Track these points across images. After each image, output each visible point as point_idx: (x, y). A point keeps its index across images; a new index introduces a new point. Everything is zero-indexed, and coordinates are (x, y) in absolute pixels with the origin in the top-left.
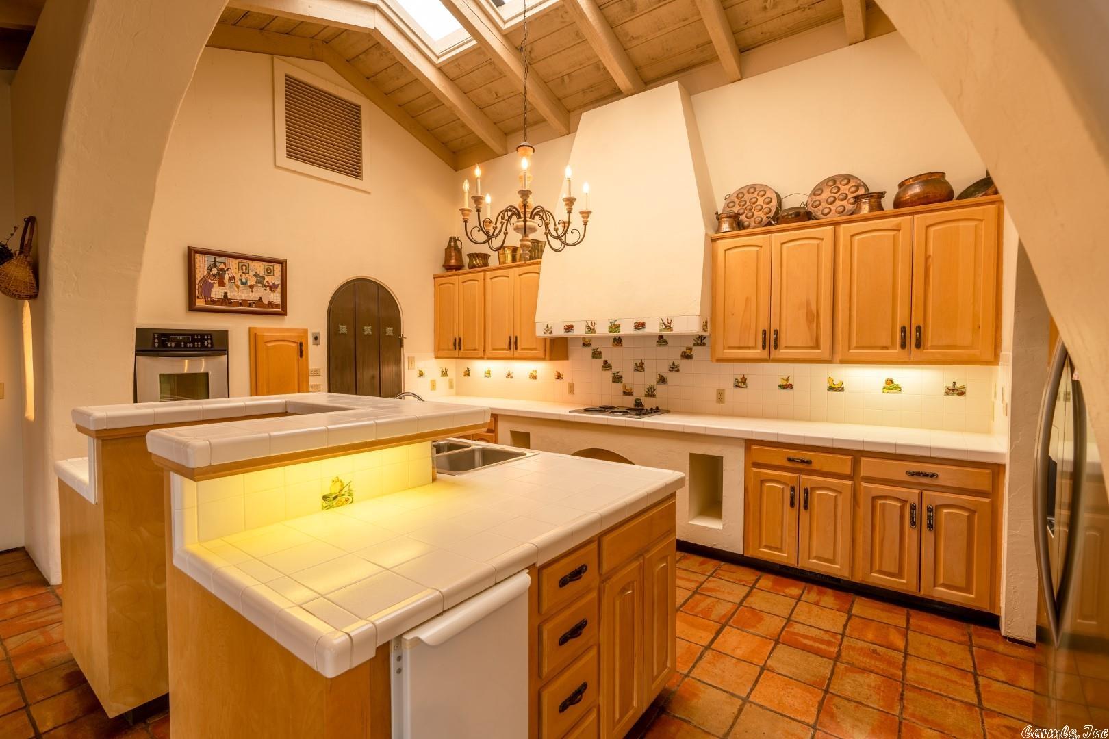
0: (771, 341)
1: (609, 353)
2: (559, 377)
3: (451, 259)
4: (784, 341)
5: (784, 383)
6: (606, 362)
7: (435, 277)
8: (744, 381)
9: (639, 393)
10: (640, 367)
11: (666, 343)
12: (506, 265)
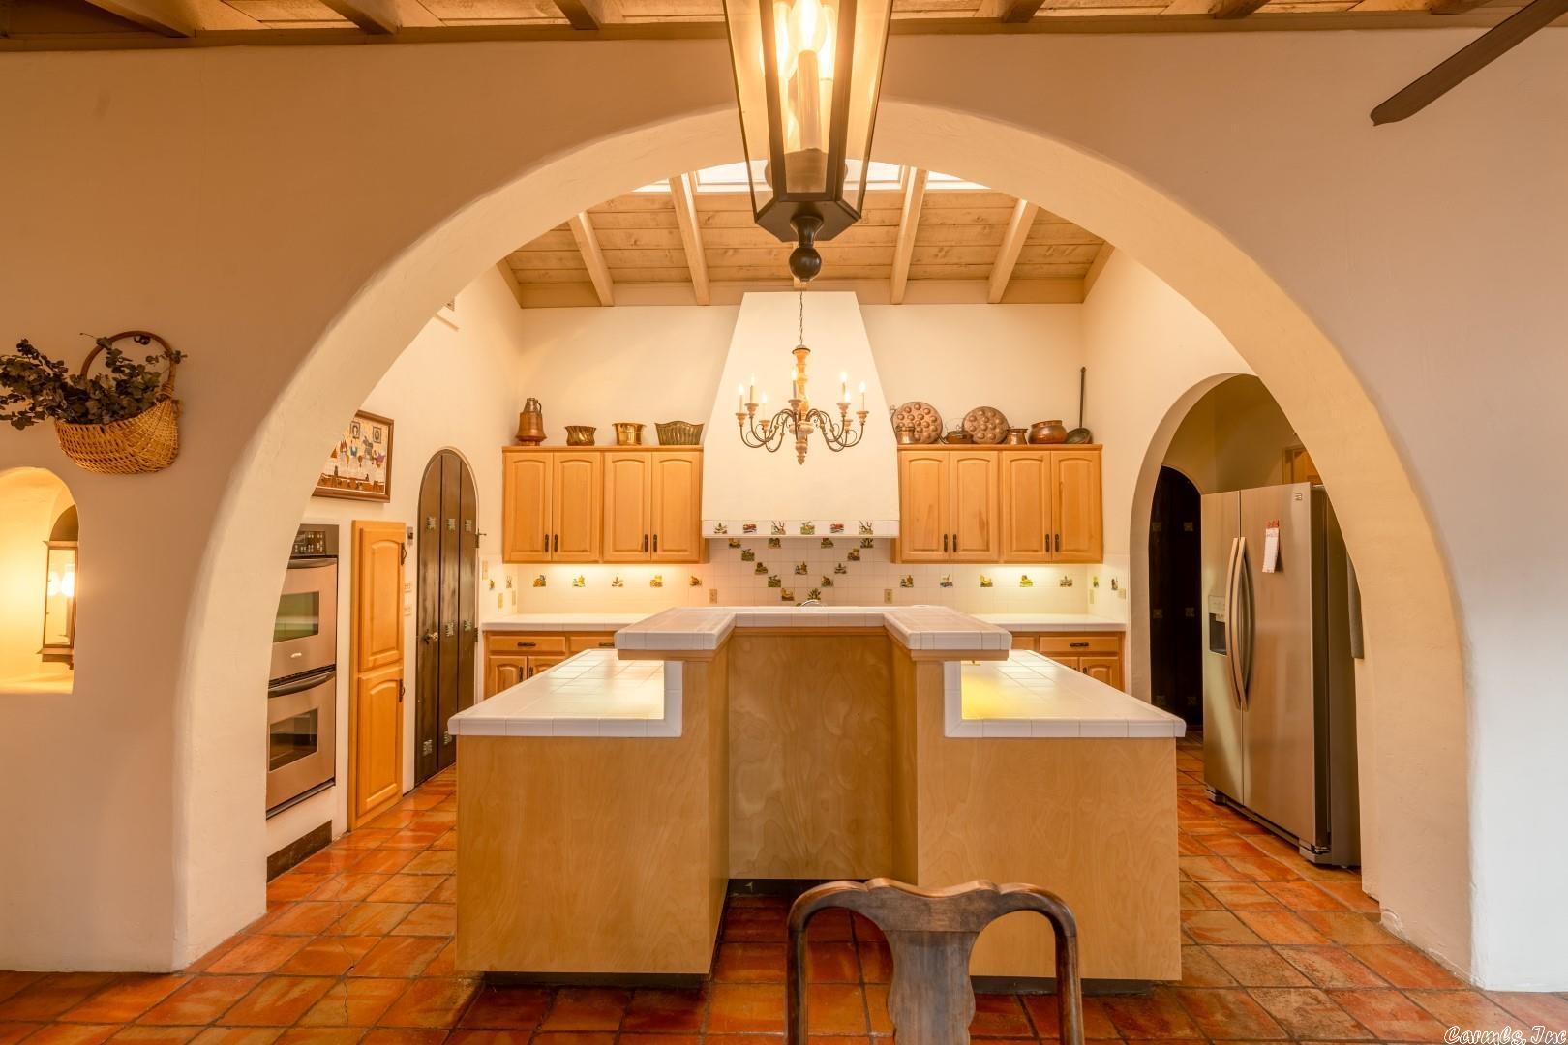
0: (951, 545)
1: (762, 555)
2: (696, 583)
3: (530, 429)
4: (961, 546)
5: (945, 581)
6: (760, 565)
7: (505, 451)
8: (910, 580)
9: (801, 597)
10: (802, 570)
11: (831, 544)
12: (638, 447)
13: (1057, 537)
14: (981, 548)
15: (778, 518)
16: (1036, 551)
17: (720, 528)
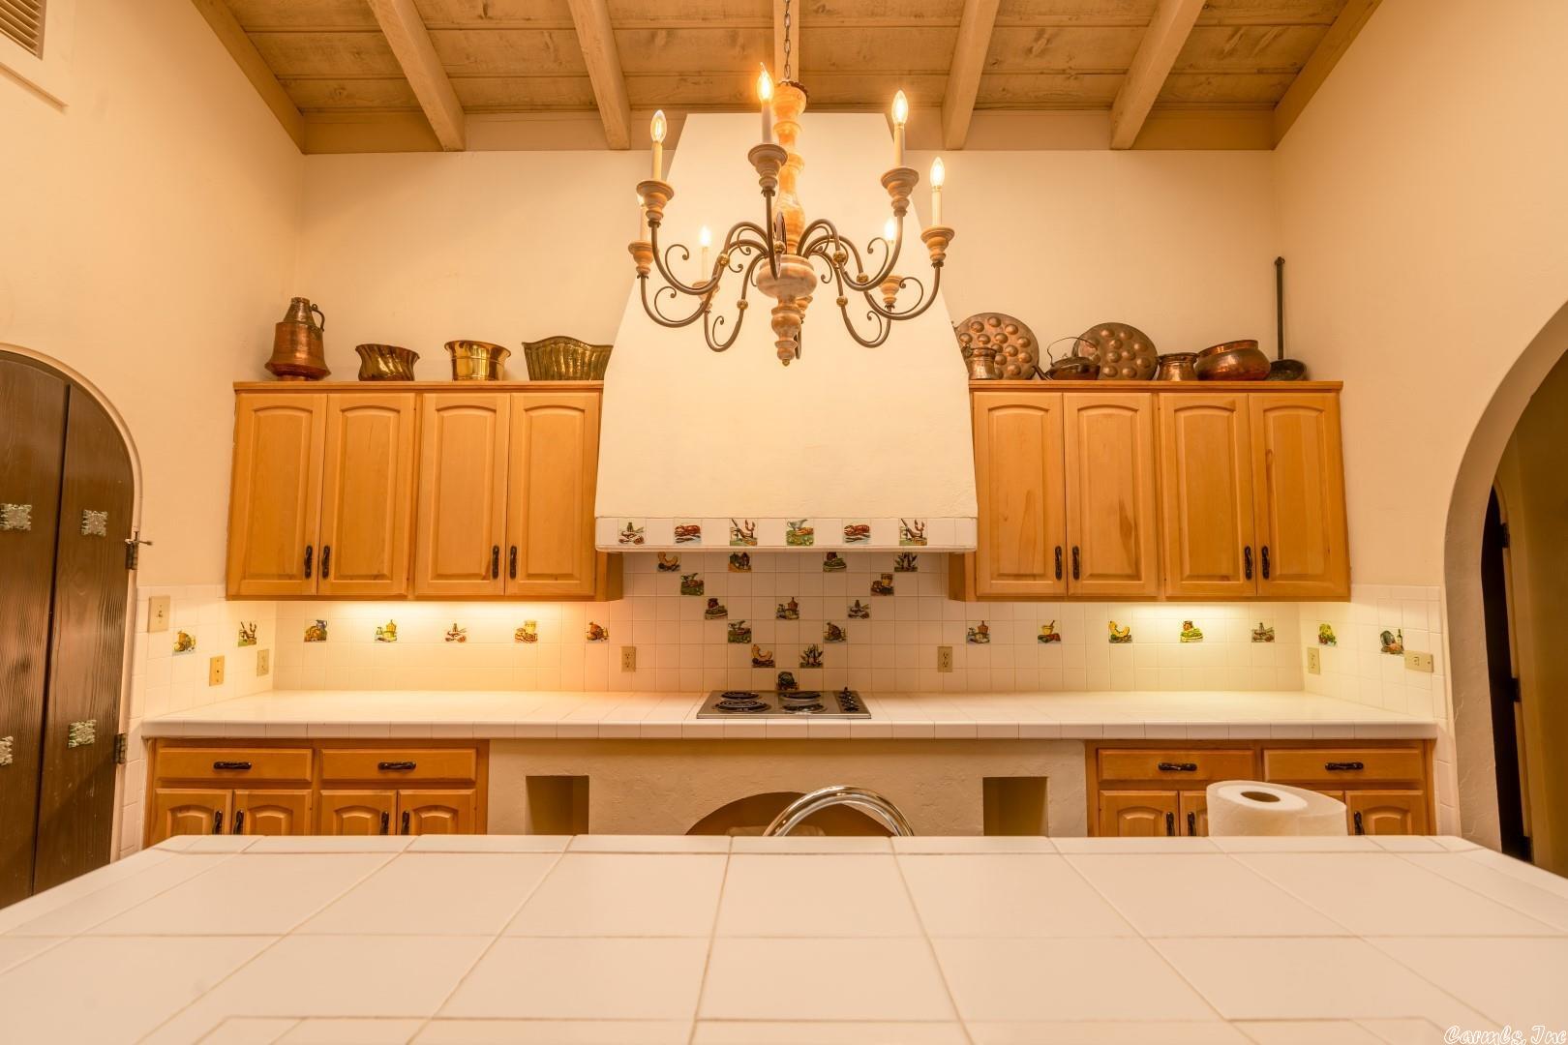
0: (1068, 565)
1: (719, 584)
2: (597, 634)
3: (294, 350)
4: (1086, 568)
5: (1047, 632)
6: (713, 602)
7: (239, 389)
8: (984, 631)
9: (788, 661)
10: (789, 611)
11: (842, 565)
12: (493, 383)
13: (1265, 551)
14: (1128, 571)
15: (742, 512)
16: (1225, 578)
17: (630, 533)
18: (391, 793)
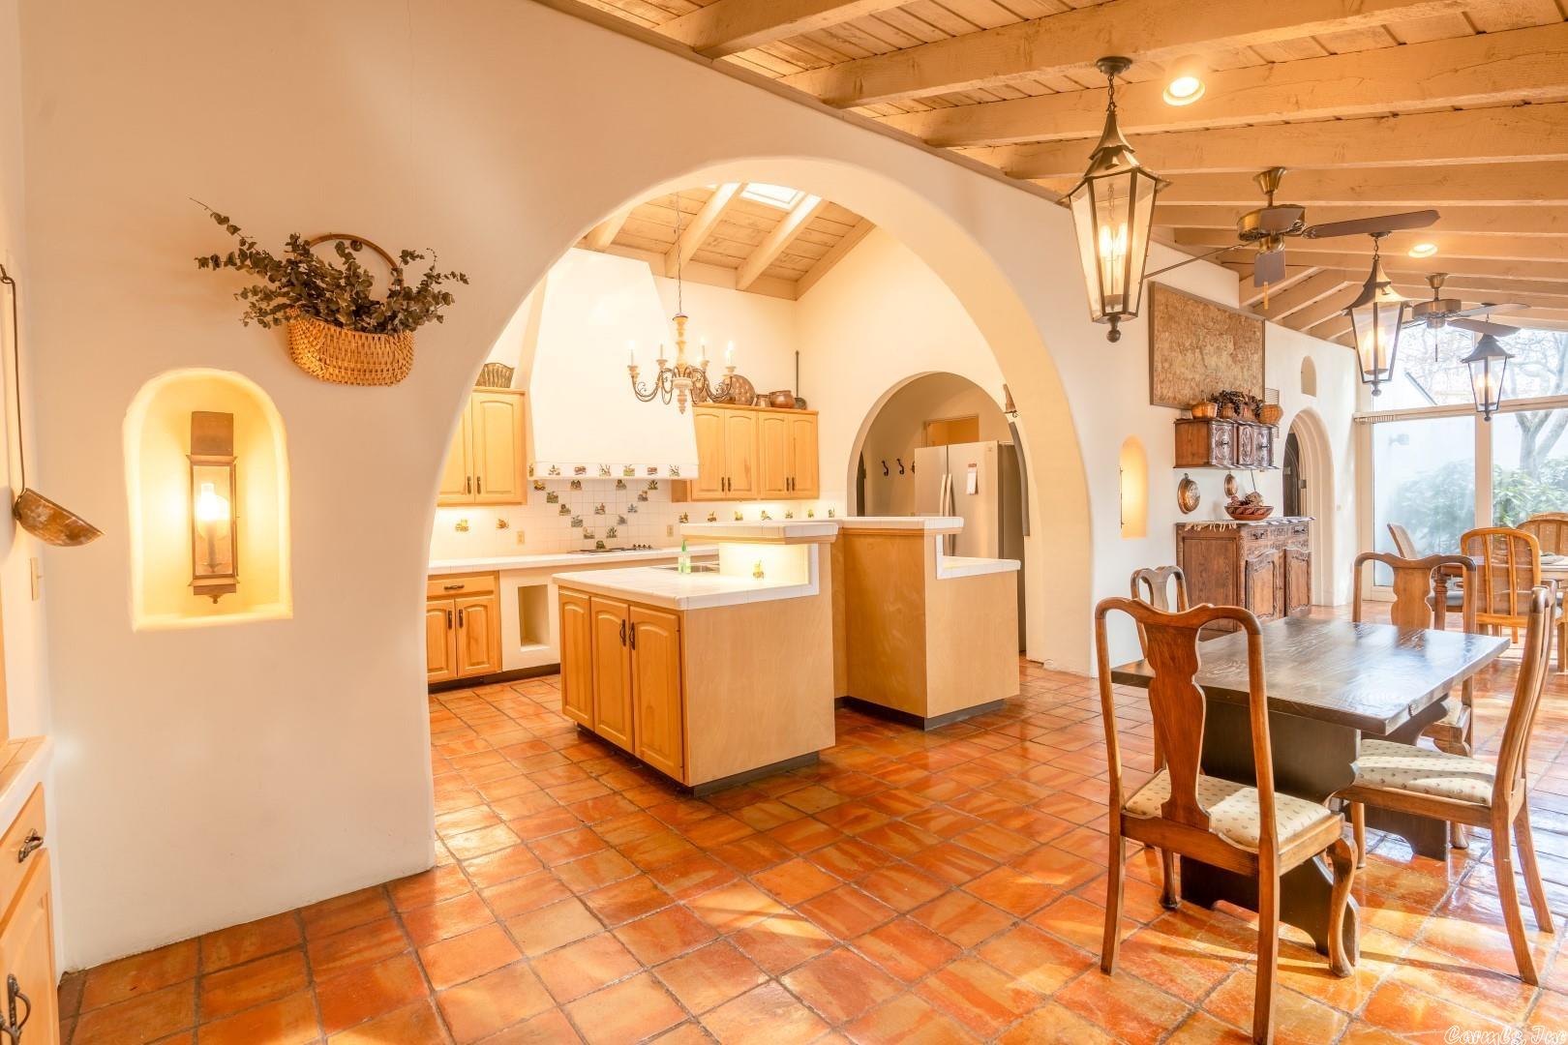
0: (726, 486)
2: (503, 525)
5: (713, 516)
6: (563, 506)
8: (687, 516)
9: (601, 535)
10: (601, 510)
11: (624, 487)
13: (793, 479)
14: (748, 488)
16: (780, 490)
17: (553, 470)
18: (452, 601)
